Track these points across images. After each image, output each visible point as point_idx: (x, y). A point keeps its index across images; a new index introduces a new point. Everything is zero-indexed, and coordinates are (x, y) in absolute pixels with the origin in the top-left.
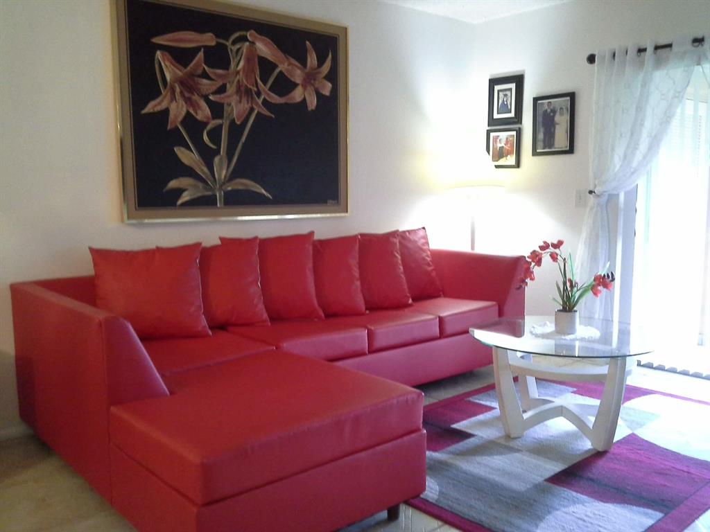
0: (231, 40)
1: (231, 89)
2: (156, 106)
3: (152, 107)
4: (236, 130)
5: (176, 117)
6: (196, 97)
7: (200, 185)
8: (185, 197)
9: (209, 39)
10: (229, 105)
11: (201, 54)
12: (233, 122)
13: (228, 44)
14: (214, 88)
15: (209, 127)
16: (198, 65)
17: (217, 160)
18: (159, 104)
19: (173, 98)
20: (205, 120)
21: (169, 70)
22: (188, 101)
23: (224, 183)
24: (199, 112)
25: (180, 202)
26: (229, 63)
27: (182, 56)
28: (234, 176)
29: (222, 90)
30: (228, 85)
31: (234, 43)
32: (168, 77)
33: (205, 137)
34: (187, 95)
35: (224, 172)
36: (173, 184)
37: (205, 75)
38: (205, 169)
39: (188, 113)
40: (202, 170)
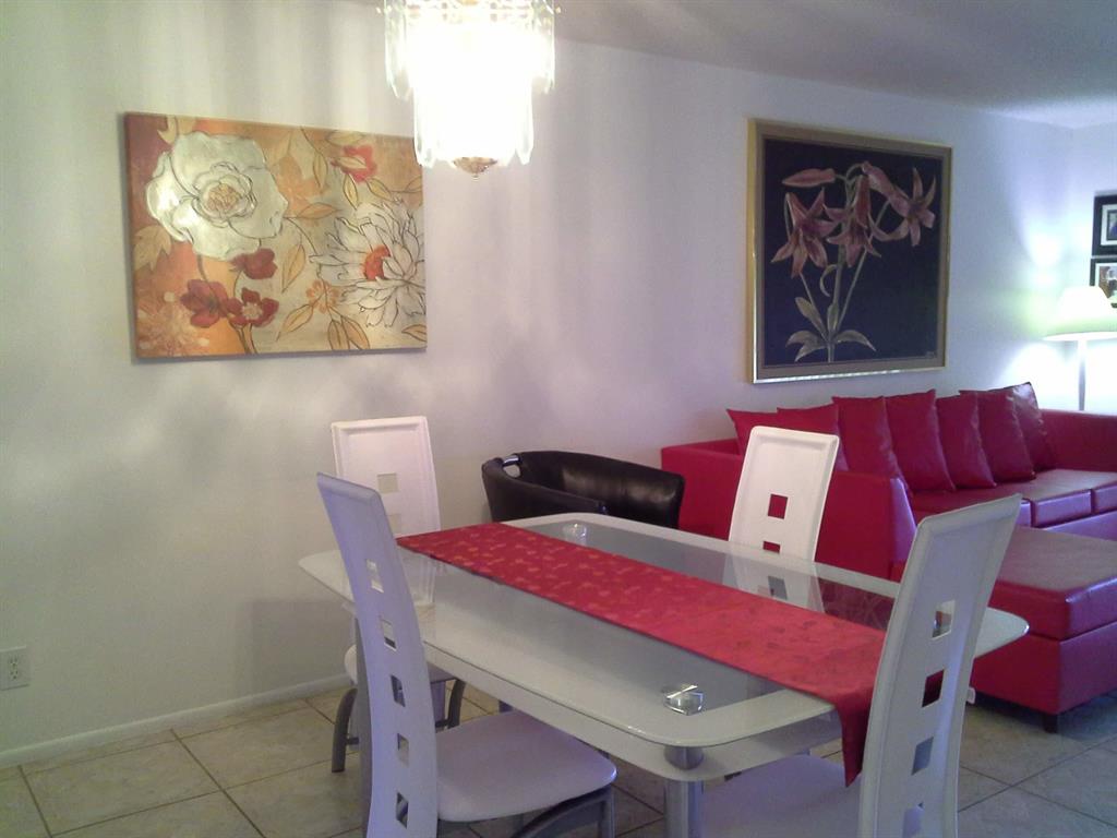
0: (847, 175)
1: (846, 229)
2: (782, 254)
3: (780, 256)
4: (847, 274)
5: (799, 265)
6: (816, 242)
7: (815, 338)
8: (802, 353)
9: (829, 176)
10: (843, 246)
11: (821, 195)
12: (845, 265)
13: (845, 178)
14: (831, 230)
15: (825, 273)
16: (819, 205)
17: (830, 309)
18: (786, 251)
19: (797, 244)
20: (822, 266)
21: (795, 213)
22: (810, 246)
23: (835, 336)
24: (818, 258)
25: (797, 358)
26: (845, 199)
27: (806, 197)
28: (845, 326)
29: (837, 231)
30: (843, 225)
31: (850, 178)
32: (794, 222)
33: (822, 285)
34: (809, 239)
35: (835, 323)
36: (793, 338)
37: (824, 217)
38: (820, 321)
39: (809, 258)
40: (817, 321)
